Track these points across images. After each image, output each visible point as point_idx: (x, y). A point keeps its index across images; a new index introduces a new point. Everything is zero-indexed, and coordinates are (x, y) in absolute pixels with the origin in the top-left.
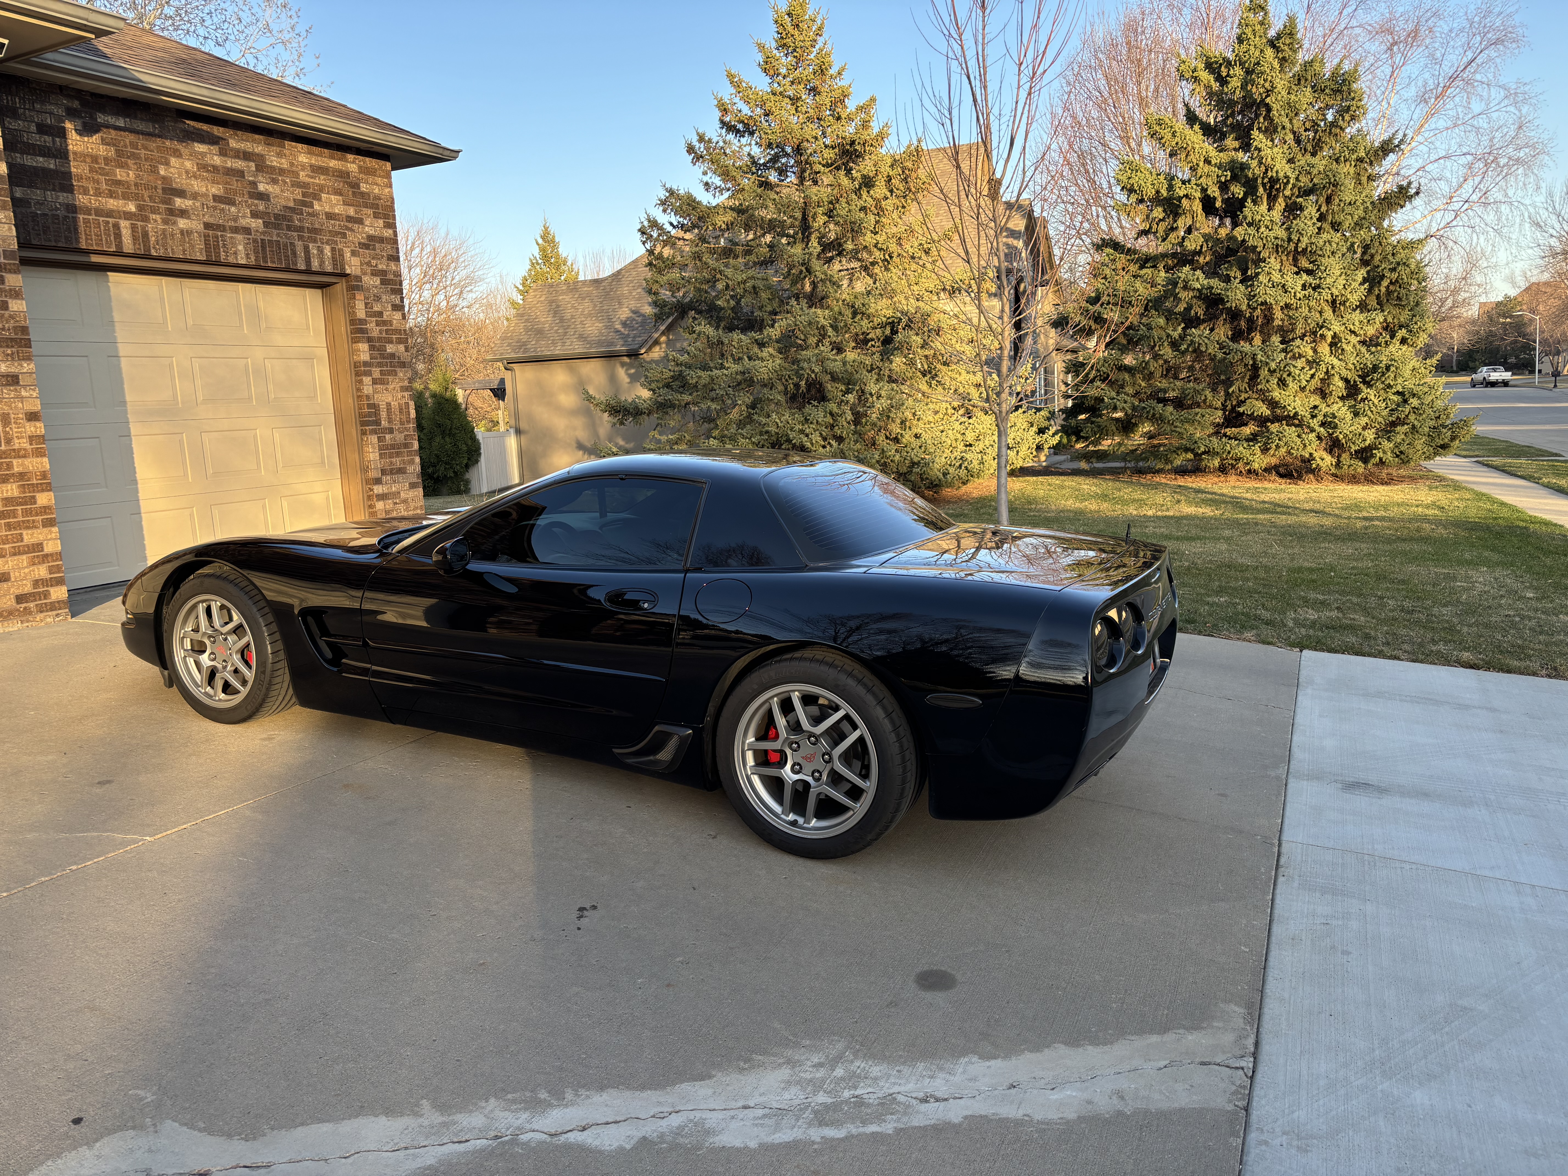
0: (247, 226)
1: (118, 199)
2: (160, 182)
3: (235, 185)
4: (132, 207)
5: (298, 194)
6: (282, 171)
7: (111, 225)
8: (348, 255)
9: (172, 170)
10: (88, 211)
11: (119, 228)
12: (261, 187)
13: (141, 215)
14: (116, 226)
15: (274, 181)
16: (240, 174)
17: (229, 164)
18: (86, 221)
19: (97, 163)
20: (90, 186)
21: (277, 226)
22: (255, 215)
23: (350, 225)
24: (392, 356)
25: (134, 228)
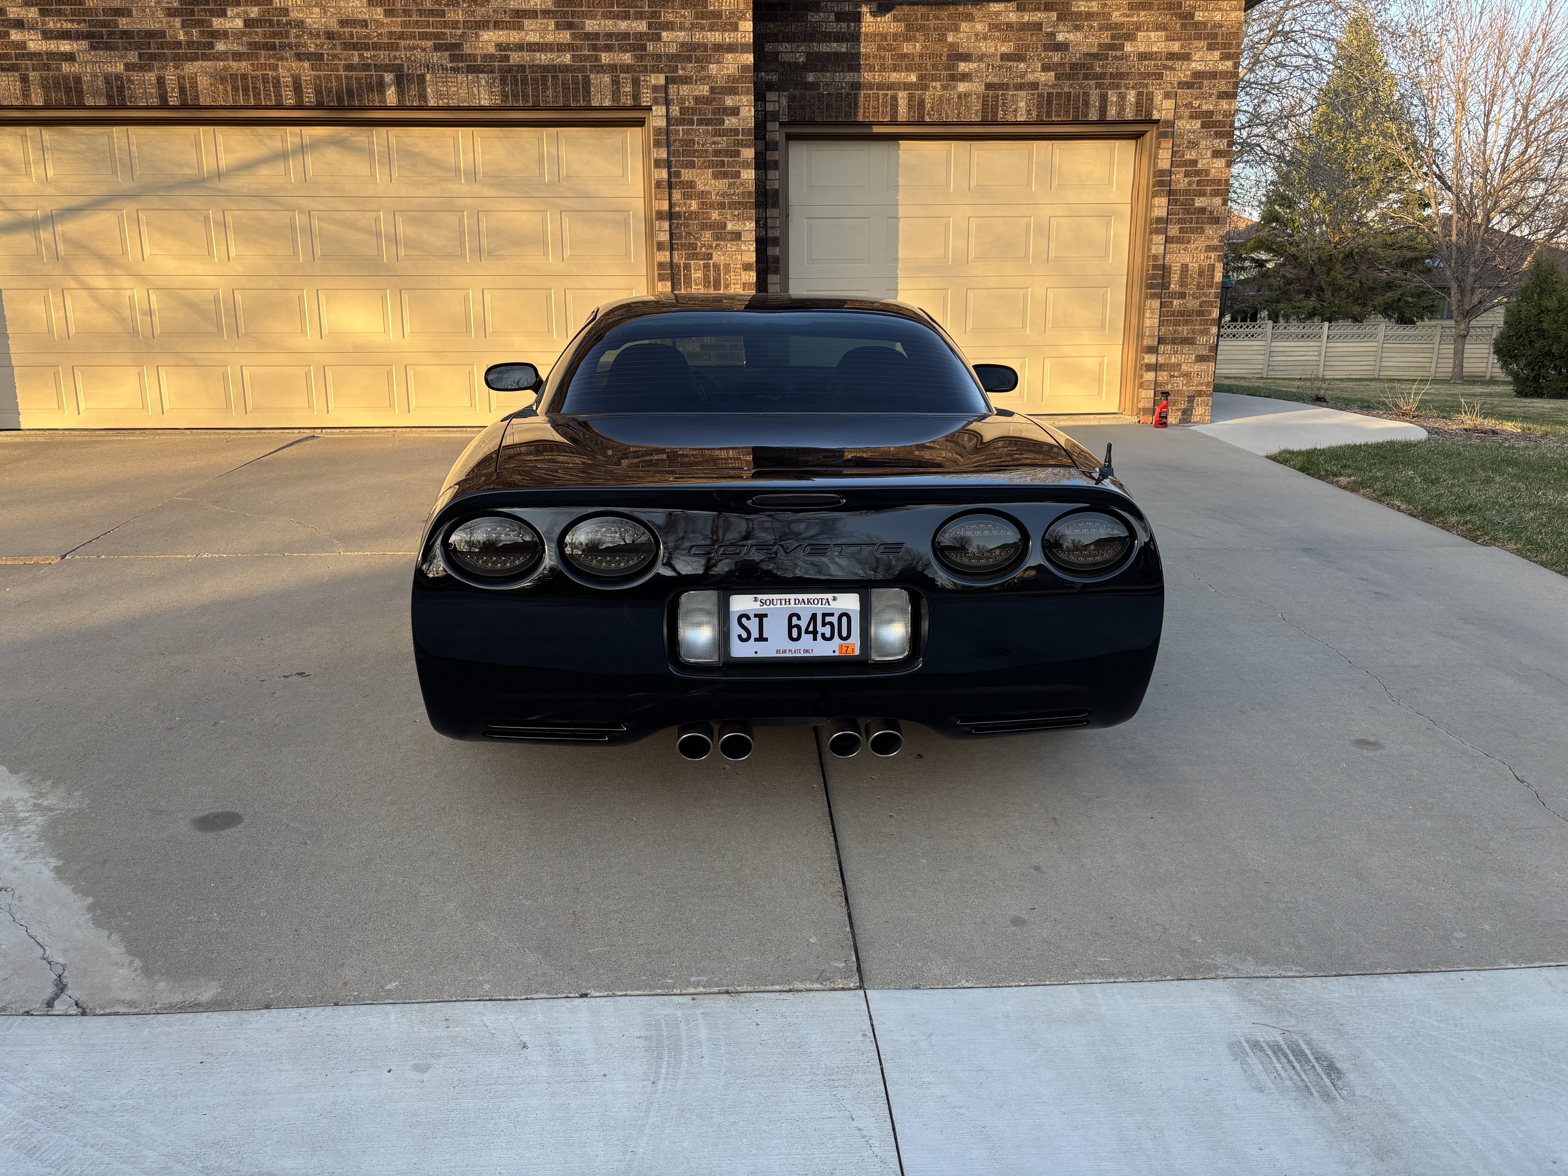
0: (1036, 80)
1: (902, 71)
2: (946, 50)
3: (1029, 38)
4: (913, 78)
5: (1106, 37)
6: (1089, 16)
7: (889, 97)
8: (1158, 97)
9: (961, 35)
10: (871, 86)
11: (896, 100)
12: (1060, 38)
13: (922, 84)
14: (895, 98)
15: (1078, 28)
16: (1039, 26)
17: (1026, 19)
18: (867, 96)
19: (886, 40)
20: (877, 64)
21: (1070, 77)
22: (1046, 68)
23: (1170, 63)
24: (1202, 210)
25: (911, 97)
